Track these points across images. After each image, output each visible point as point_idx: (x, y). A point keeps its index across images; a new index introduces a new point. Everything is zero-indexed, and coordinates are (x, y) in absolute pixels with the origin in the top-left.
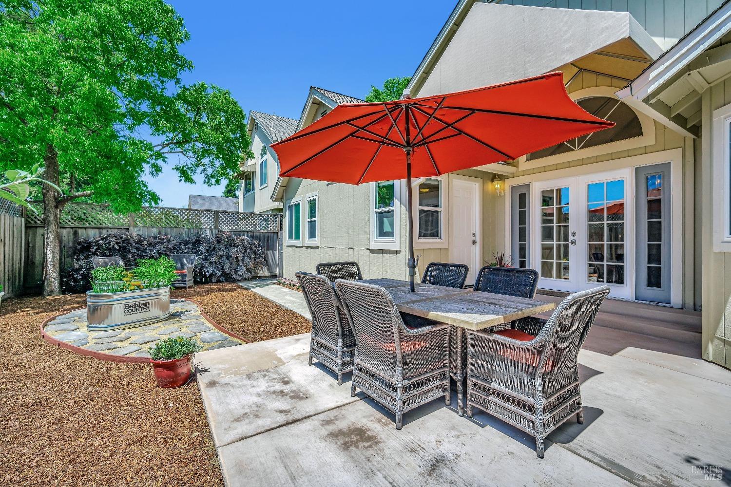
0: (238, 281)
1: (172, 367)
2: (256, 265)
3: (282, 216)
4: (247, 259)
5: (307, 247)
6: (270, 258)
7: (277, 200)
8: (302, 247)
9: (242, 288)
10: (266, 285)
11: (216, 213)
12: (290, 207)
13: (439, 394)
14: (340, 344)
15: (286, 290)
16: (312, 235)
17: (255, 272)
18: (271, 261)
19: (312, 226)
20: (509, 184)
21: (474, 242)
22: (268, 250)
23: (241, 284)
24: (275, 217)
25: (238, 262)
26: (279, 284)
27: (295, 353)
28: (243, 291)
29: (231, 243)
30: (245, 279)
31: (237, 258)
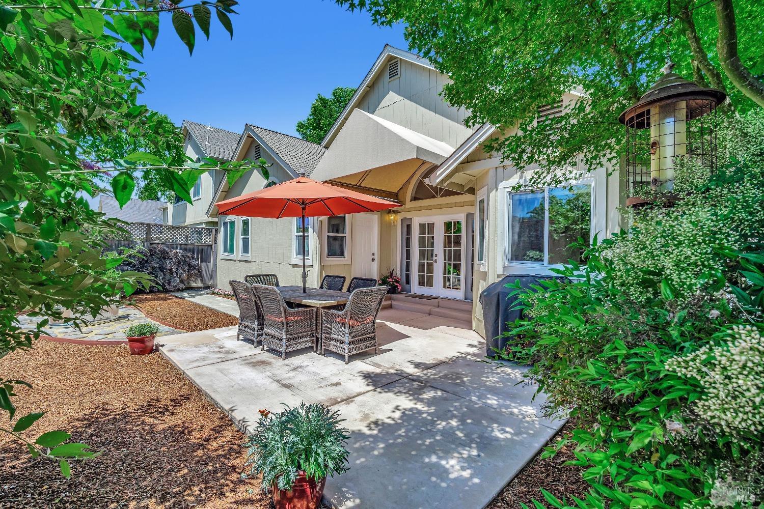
0: (171, 291)
1: (142, 341)
2: (190, 276)
3: (216, 230)
4: (180, 271)
5: (240, 261)
6: (203, 269)
7: (212, 215)
8: (235, 261)
9: (177, 297)
10: (200, 295)
11: (149, 225)
12: (225, 224)
13: (309, 344)
14: (256, 323)
15: (219, 298)
16: (246, 249)
17: (188, 283)
18: (204, 273)
19: (246, 242)
20: (400, 216)
21: (373, 260)
22: (201, 262)
23: (173, 294)
24: (210, 231)
25: (171, 273)
26: (214, 294)
27: (227, 335)
28: (177, 300)
29: (164, 256)
30: (179, 290)
31: (170, 270)
